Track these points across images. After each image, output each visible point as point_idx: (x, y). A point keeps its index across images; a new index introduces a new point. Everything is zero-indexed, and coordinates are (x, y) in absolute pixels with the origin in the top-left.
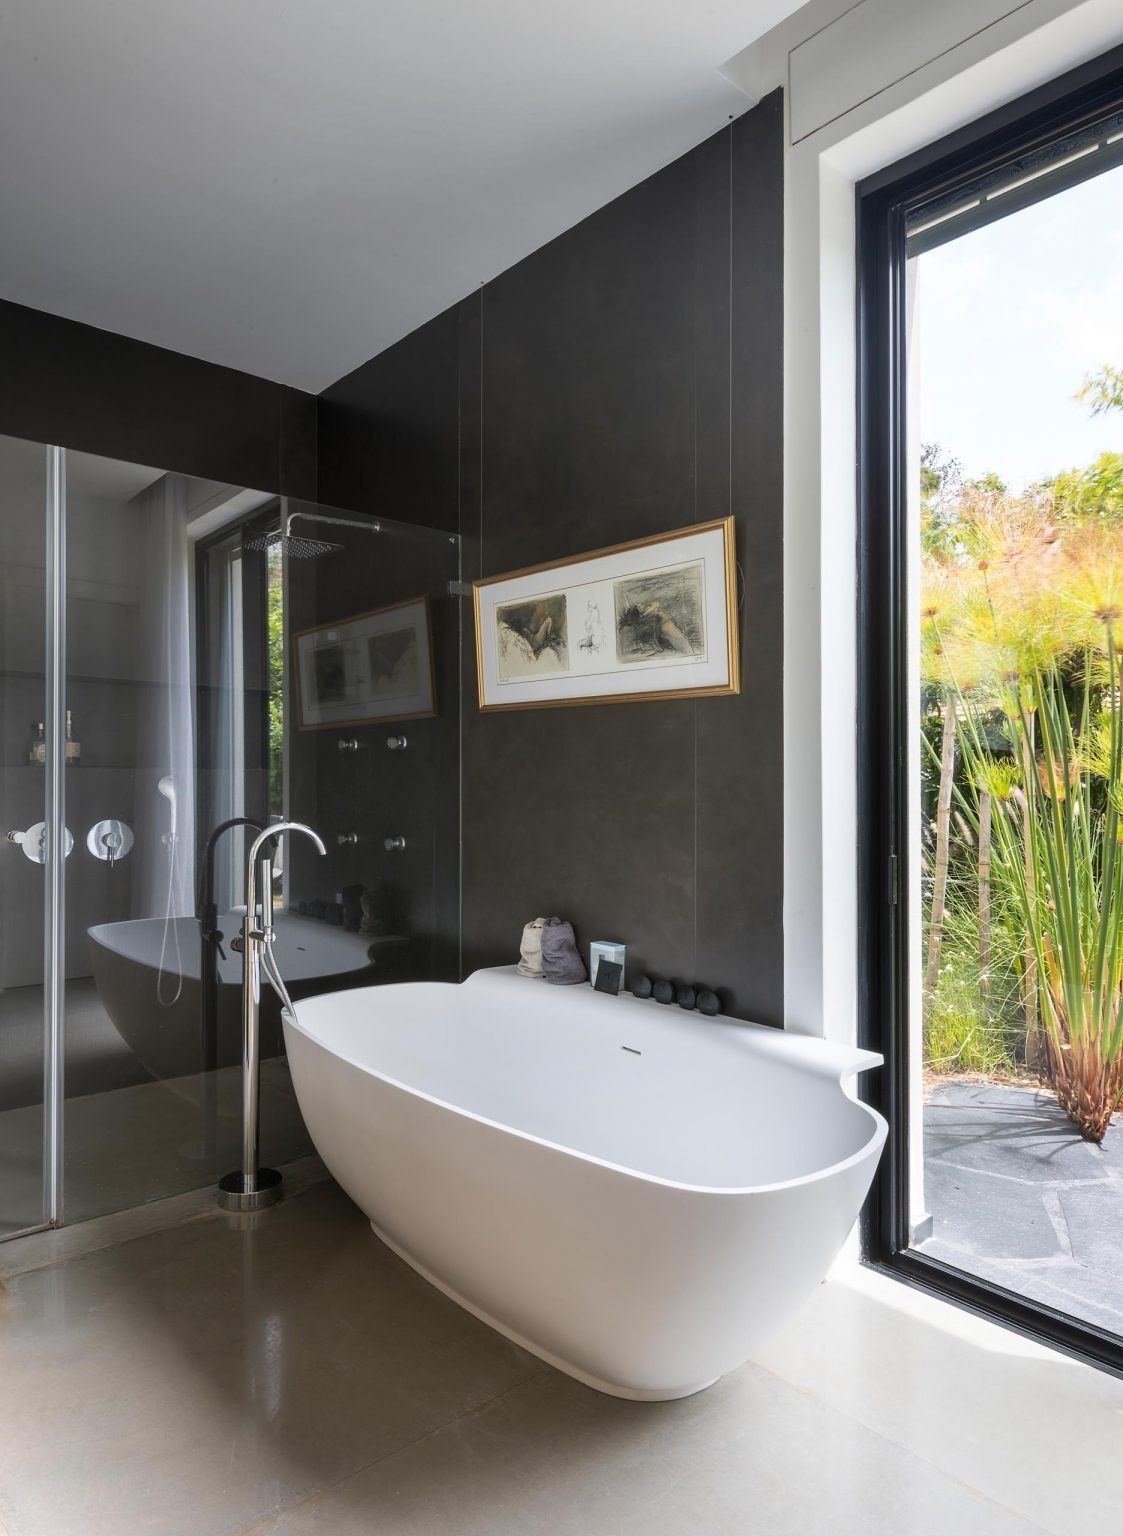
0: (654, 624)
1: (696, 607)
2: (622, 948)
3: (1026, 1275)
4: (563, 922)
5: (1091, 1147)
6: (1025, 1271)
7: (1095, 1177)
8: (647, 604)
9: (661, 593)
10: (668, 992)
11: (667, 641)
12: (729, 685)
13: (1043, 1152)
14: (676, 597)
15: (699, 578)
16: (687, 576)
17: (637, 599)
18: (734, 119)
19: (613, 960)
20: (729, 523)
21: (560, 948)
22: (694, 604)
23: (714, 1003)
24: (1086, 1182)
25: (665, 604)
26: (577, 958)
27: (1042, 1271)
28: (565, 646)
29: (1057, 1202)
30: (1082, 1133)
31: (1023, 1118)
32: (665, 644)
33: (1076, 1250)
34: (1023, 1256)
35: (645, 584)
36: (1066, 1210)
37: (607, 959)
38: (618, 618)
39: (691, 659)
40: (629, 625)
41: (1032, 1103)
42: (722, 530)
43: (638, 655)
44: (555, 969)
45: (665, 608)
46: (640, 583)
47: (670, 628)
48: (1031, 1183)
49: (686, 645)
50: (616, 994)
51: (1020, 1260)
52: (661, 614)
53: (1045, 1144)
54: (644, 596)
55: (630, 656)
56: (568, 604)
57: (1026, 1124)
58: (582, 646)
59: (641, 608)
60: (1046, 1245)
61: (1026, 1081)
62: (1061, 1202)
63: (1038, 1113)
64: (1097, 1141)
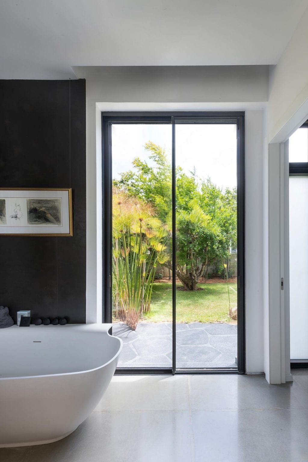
0: (43, 214)
1: (59, 211)
2: (29, 311)
3: (133, 363)
4: (4, 307)
5: (134, 332)
6: (133, 362)
7: (137, 338)
8: (40, 208)
9: (46, 205)
10: (49, 321)
11: (48, 219)
12: (70, 234)
13: (125, 336)
14: (51, 207)
15: (60, 203)
16: (55, 202)
17: (37, 206)
18: (71, 79)
19: (27, 316)
20: (70, 190)
21: (4, 316)
22: (58, 210)
23: (65, 321)
24: (136, 339)
25: (47, 209)
26: (11, 318)
27: (135, 361)
28: (4, 216)
29: (132, 345)
30: (132, 330)
31: (119, 330)
32: (47, 220)
33: (139, 354)
34: (131, 360)
35: (39, 202)
36: (134, 347)
37: (24, 316)
38: (28, 210)
39: (57, 225)
40: (33, 213)
41: (120, 326)
42: (68, 191)
43: (37, 222)
44: (3, 323)
45: (47, 210)
46: (37, 201)
47: (49, 216)
48: (126, 343)
49: (55, 221)
50: (29, 326)
51: (131, 361)
52: (45, 211)
53: (125, 334)
54: (39, 205)
55: (33, 222)
56: (6, 202)
57: (121, 331)
58: (12, 217)
59: (38, 208)
60: (134, 356)
61: (117, 321)
62: (133, 345)
63: (122, 327)
64: (134, 330)
